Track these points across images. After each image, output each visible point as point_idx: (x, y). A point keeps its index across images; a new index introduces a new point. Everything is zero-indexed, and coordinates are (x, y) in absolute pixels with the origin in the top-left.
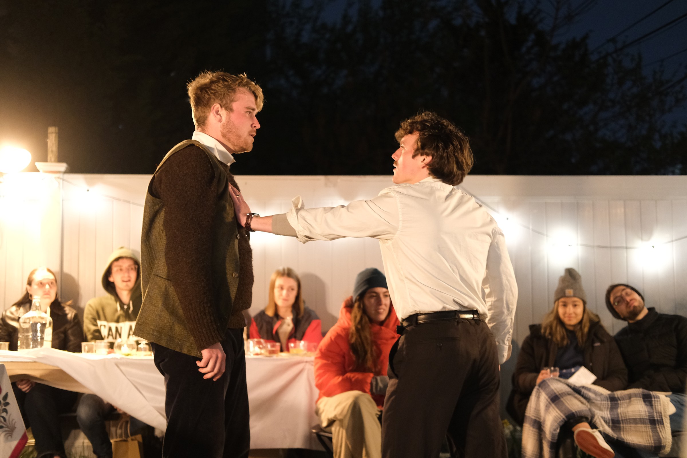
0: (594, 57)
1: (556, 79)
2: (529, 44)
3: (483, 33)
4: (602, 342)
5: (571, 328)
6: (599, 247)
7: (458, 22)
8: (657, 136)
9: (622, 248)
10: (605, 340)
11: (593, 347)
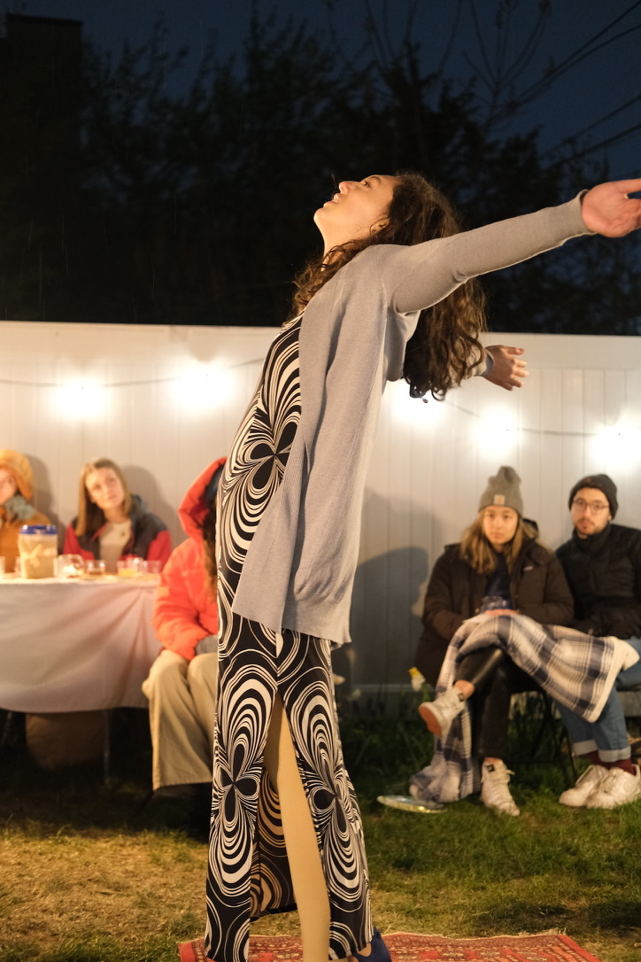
0: (545, 164)
1: (492, 191)
2: (456, 141)
3: (392, 123)
4: (537, 565)
5: (499, 548)
6: (547, 433)
7: (356, 103)
8: (625, 277)
9: (577, 434)
10: (542, 563)
11: (522, 573)
